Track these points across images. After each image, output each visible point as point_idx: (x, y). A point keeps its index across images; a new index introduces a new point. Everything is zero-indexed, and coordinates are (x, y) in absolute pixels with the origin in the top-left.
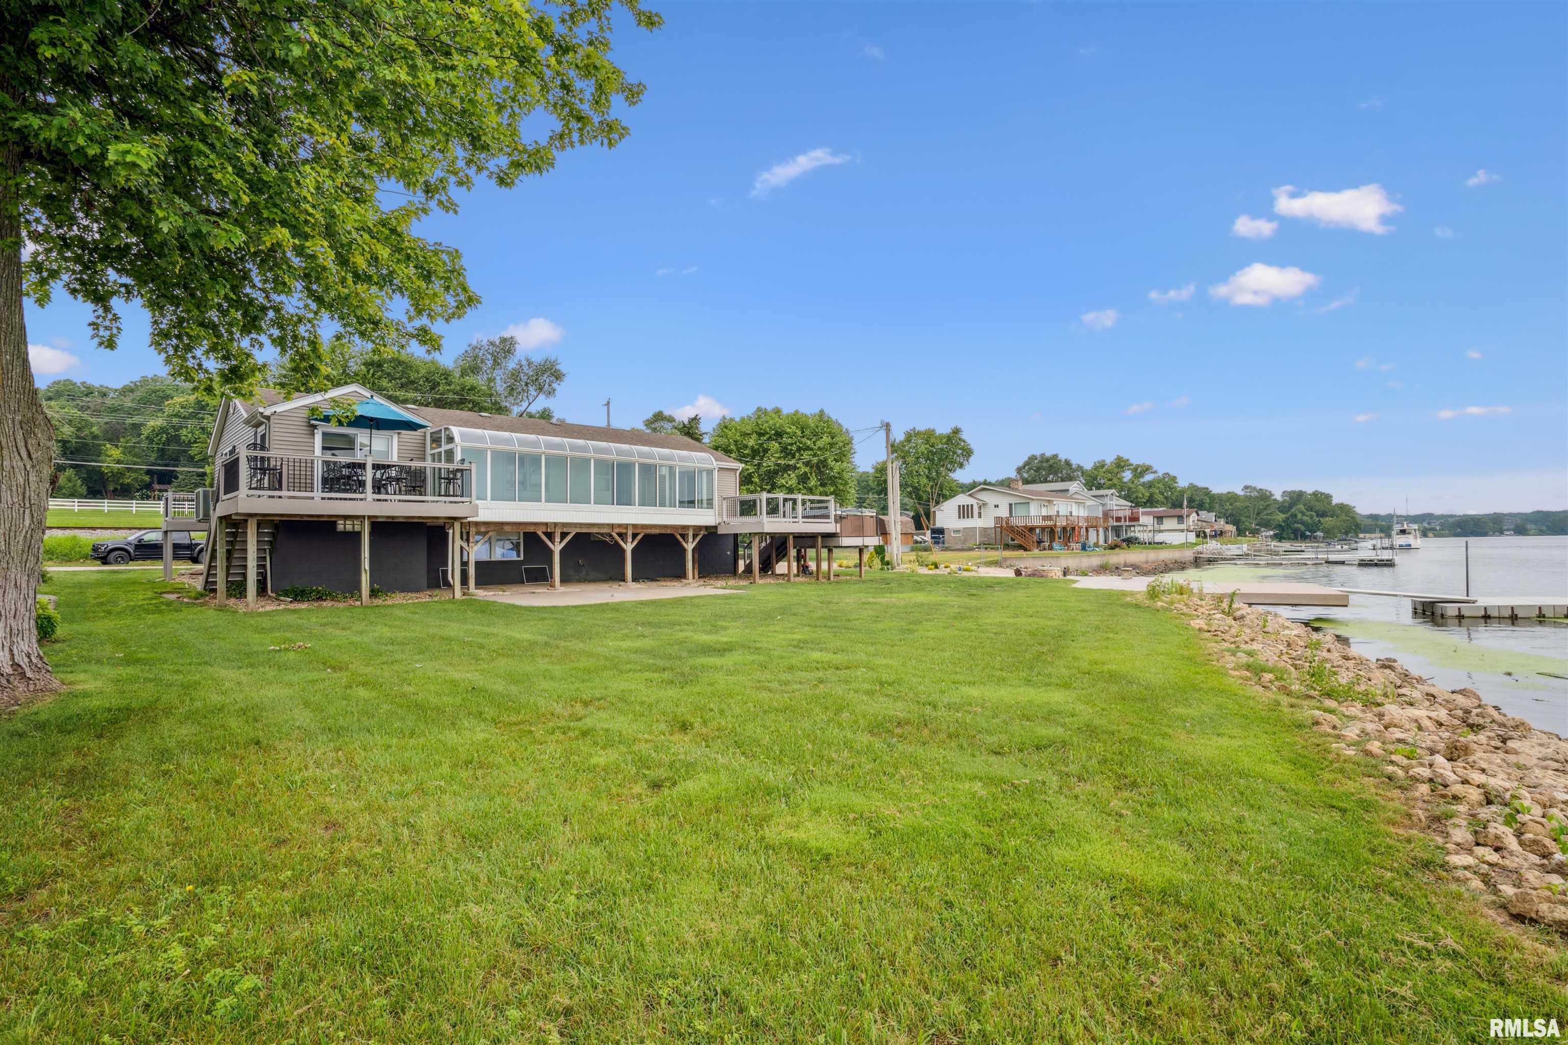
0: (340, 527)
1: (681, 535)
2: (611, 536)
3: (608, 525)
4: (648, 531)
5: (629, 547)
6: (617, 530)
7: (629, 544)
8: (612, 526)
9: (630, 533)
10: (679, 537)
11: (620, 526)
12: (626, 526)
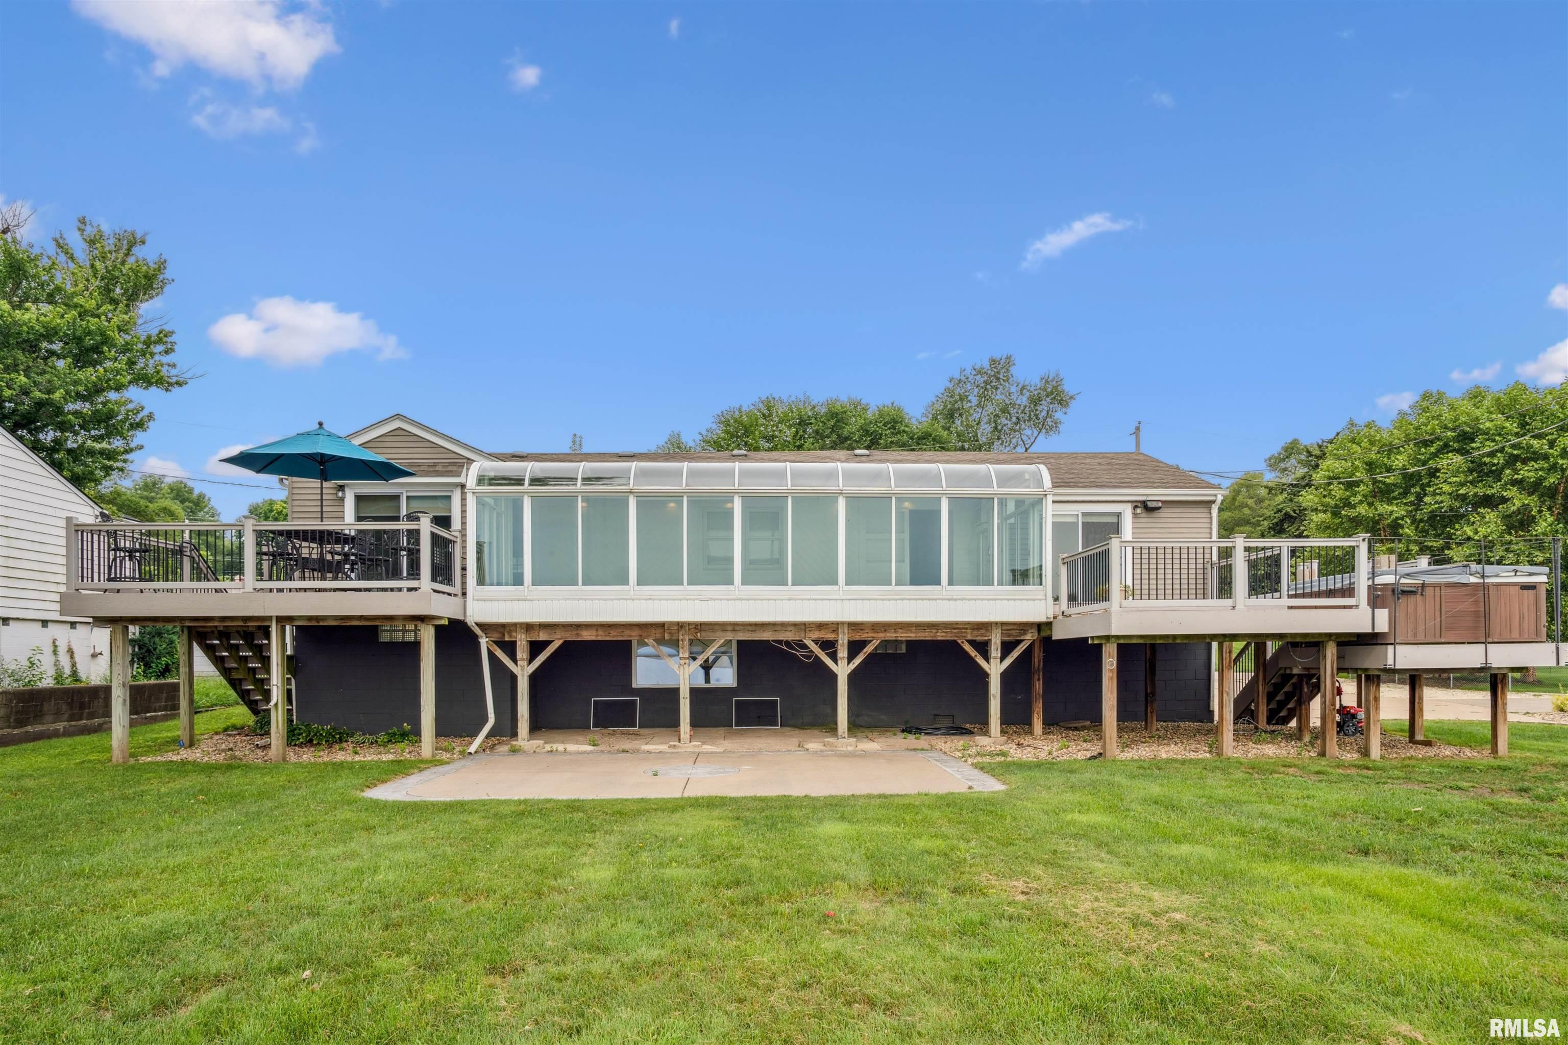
0: (385, 637)
1: (972, 643)
2: (805, 647)
3: (795, 625)
4: (891, 636)
5: (842, 670)
6: (816, 635)
7: (843, 663)
8: (804, 627)
9: (843, 640)
10: (967, 647)
11: (821, 626)
12: (835, 627)
